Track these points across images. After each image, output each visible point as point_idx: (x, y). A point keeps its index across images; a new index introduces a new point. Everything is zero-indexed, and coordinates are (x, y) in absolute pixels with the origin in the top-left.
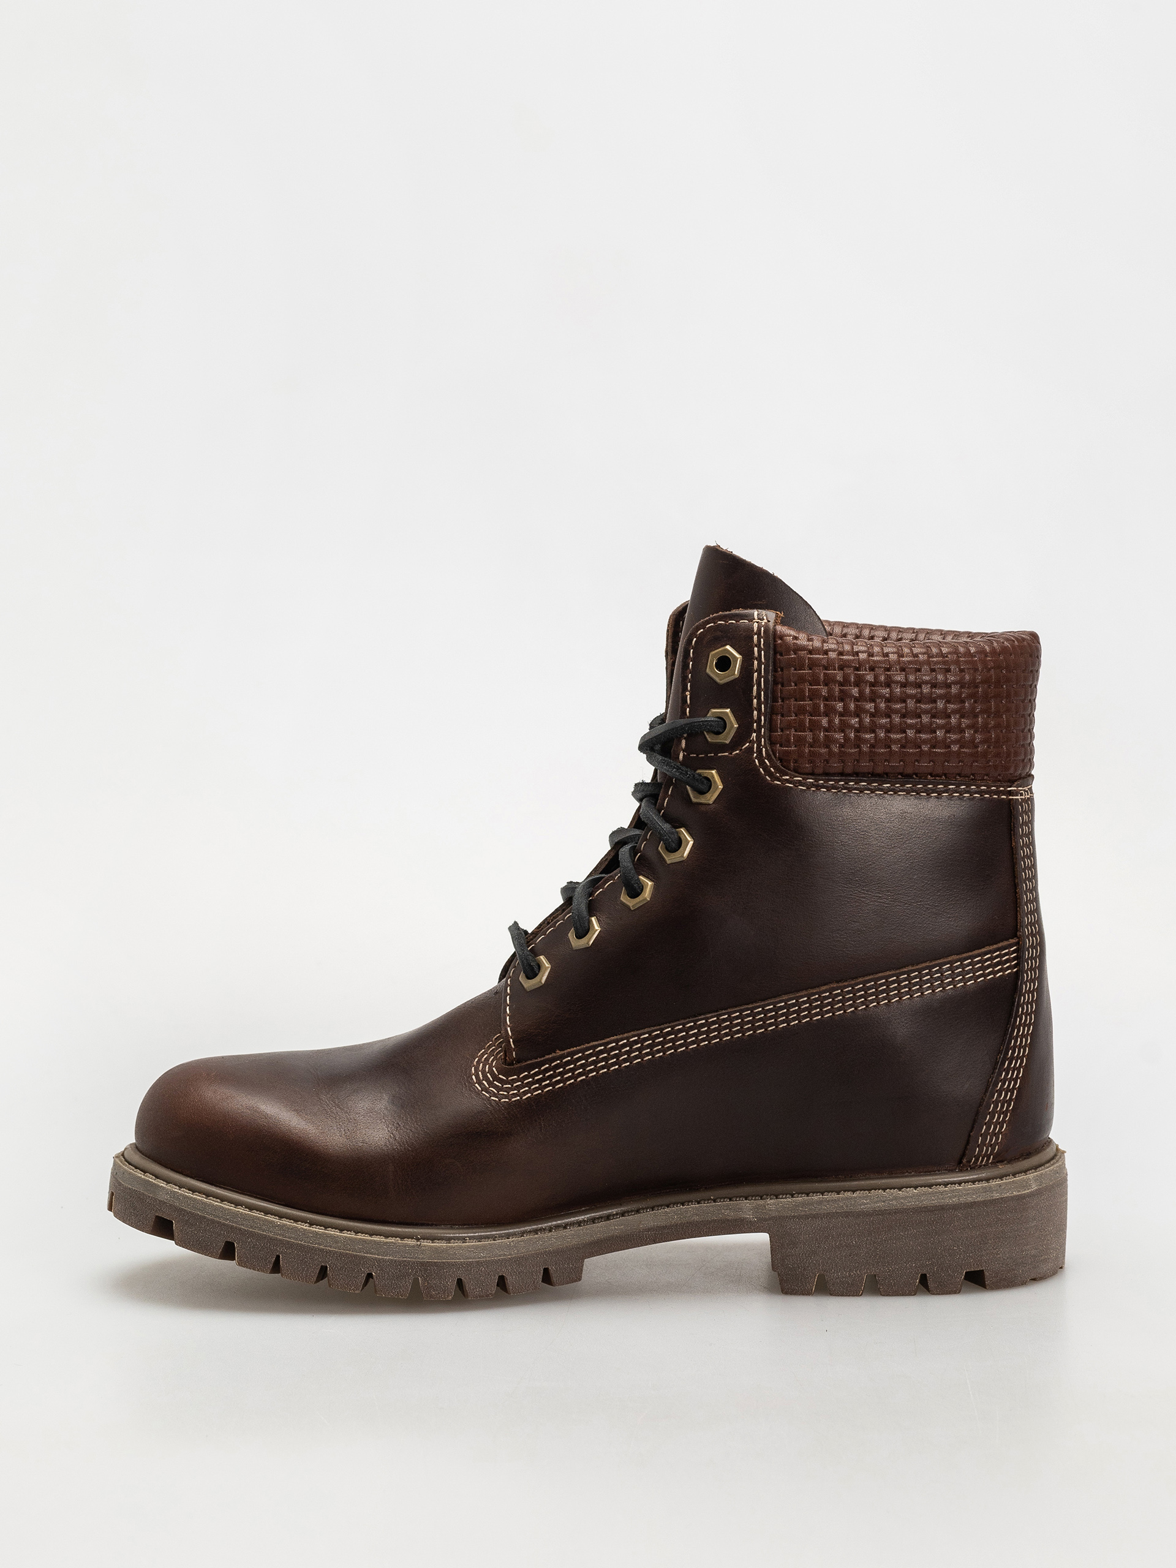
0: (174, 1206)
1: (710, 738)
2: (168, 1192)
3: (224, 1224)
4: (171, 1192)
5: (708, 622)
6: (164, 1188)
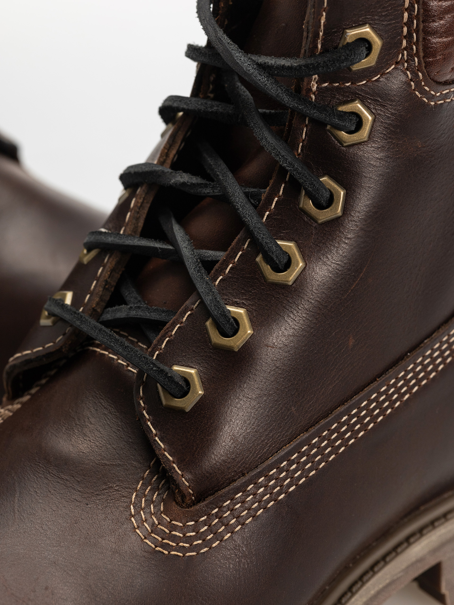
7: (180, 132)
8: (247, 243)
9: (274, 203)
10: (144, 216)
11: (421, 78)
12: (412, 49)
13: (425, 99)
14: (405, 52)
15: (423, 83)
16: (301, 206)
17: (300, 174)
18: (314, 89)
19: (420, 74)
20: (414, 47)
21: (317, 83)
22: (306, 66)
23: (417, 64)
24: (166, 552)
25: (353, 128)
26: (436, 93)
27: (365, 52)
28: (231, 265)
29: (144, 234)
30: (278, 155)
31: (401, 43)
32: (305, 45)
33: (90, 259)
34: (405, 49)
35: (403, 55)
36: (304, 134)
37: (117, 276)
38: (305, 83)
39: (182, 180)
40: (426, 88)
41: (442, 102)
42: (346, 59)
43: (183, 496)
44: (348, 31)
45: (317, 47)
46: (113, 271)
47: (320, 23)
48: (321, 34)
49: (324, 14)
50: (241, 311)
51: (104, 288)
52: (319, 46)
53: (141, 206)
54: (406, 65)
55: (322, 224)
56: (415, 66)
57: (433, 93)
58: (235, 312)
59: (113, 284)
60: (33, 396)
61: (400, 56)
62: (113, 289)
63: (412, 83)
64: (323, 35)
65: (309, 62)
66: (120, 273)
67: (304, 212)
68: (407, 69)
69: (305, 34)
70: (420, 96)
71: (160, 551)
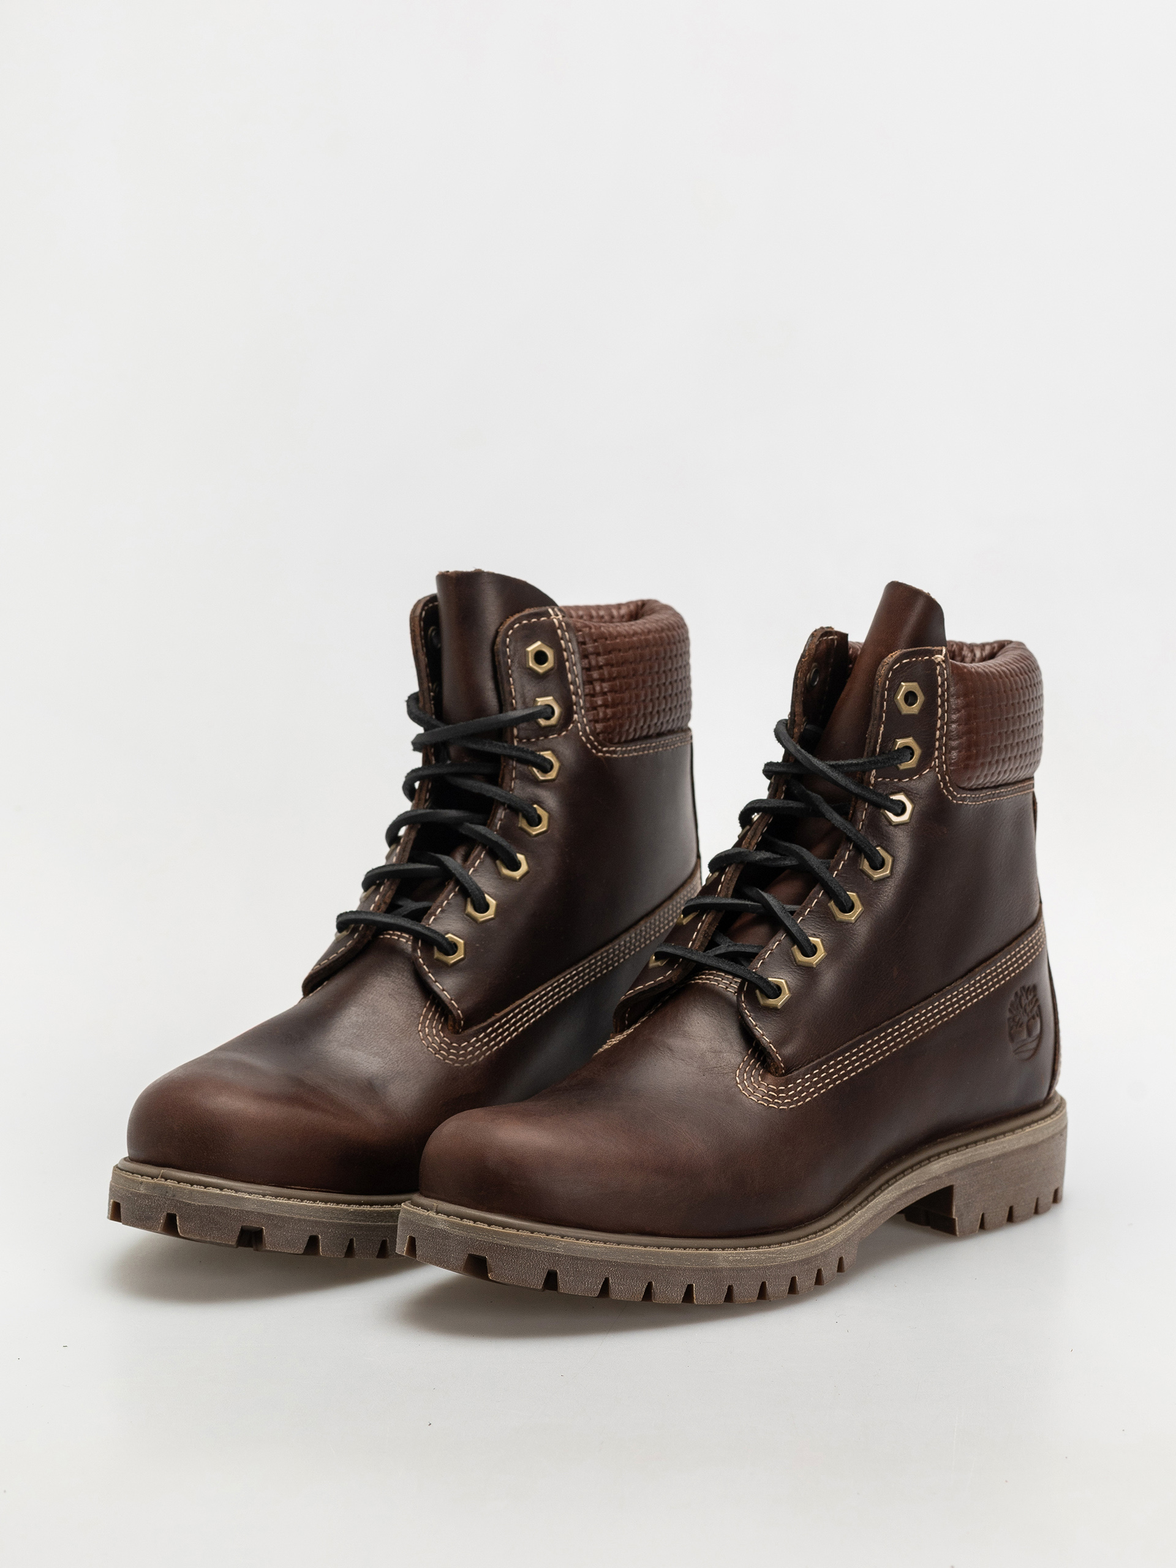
0: (262, 1214)
1: (542, 722)
2: (254, 1202)
3: (309, 1221)
4: (257, 1201)
5: (514, 623)
6: (249, 1199)
7: (760, 827)
8: (821, 893)
9: (841, 865)
10: (733, 887)
11: (948, 780)
12: (942, 758)
13: (950, 797)
14: (937, 760)
15: (949, 785)
16: (861, 868)
17: (861, 841)
18: (873, 782)
19: (947, 777)
20: (943, 757)
21: (874, 777)
22: (870, 762)
23: (945, 769)
24: (766, 1105)
25: (900, 812)
26: (958, 794)
27: (910, 756)
28: (809, 909)
29: (733, 896)
30: (845, 829)
31: (934, 753)
32: (868, 749)
33: (689, 920)
34: (937, 758)
35: (935, 762)
36: (864, 815)
37: (713, 929)
38: (866, 776)
39: (765, 857)
40: (951, 788)
41: (961, 802)
42: (898, 758)
43: (777, 1069)
44: (897, 740)
45: (876, 750)
46: (710, 924)
47: (879, 732)
48: (879, 741)
49: (883, 726)
50: (818, 940)
51: (704, 936)
52: (878, 750)
53: (730, 879)
54: (937, 769)
55: (876, 881)
56: (943, 771)
57: (955, 793)
58: (814, 941)
59: (711, 934)
60: (643, 1022)
61: (933, 763)
62: (710, 938)
63: (941, 783)
64: (881, 741)
65: (871, 759)
66: (715, 927)
67: (863, 872)
68: (938, 773)
69: (868, 741)
70: (946, 794)
71: (761, 1104)
